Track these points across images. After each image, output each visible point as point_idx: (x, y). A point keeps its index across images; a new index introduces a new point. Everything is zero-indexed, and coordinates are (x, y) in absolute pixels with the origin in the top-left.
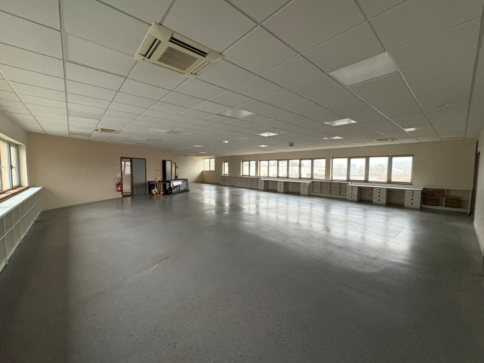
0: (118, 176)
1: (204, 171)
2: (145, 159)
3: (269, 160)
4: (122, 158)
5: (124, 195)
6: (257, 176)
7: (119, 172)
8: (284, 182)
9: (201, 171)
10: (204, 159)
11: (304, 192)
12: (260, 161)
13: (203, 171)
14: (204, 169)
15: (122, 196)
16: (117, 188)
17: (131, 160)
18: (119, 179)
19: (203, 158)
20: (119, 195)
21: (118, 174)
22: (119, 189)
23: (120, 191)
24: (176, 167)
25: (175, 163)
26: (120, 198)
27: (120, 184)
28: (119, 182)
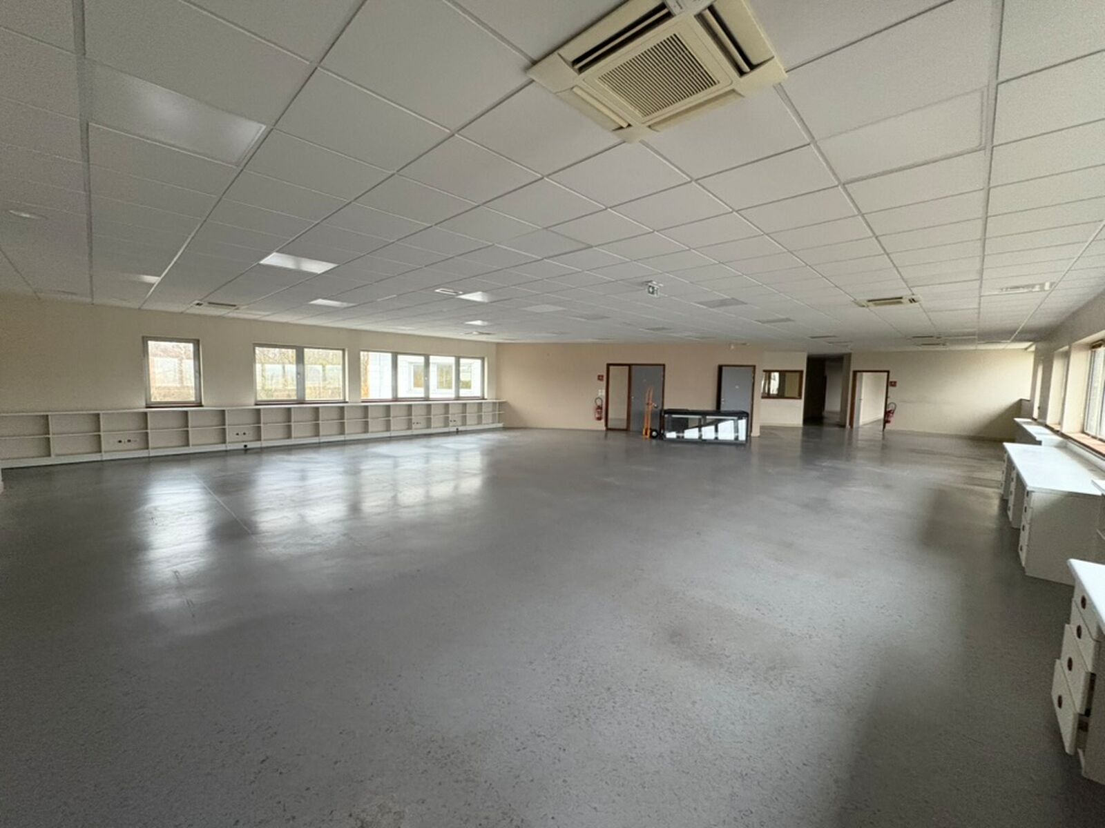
2: (664, 365)
4: (609, 365)
7: (602, 389)
15: (604, 428)
16: (595, 415)
17: (630, 367)
18: (597, 399)
20: (600, 426)
22: (597, 416)
23: (599, 419)
24: (891, 384)
25: (888, 372)
26: (601, 431)
27: (600, 408)
28: (599, 403)
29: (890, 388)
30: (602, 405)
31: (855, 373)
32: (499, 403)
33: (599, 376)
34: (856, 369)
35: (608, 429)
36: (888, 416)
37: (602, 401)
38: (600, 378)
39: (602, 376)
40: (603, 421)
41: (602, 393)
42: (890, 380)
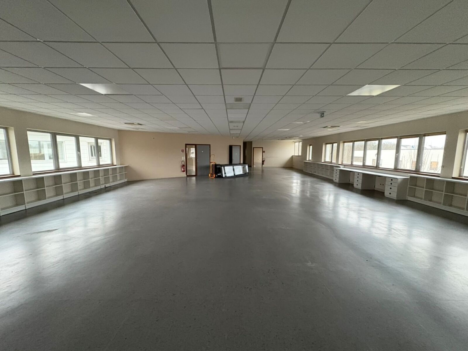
0: (183, 159)
1: (294, 156)
2: (210, 145)
3: (355, 141)
4: (186, 145)
5: (188, 174)
6: (338, 163)
7: (184, 156)
8: (364, 174)
9: (291, 156)
10: (295, 143)
11: (390, 194)
12: (344, 142)
13: (292, 156)
14: (294, 154)
15: (186, 176)
16: (182, 170)
17: (196, 146)
18: (182, 162)
19: (293, 142)
20: (184, 175)
21: (183, 157)
22: (183, 170)
23: (184, 171)
24: (263, 152)
25: (262, 148)
26: (185, 177)
27: (183, 166)
28: (183, 164)
29: (263, 153)
30: (184, 164)
31: (254, 148)
32: (125, 167)
33: (182, 150)
34: (254, 147)
35: (187, 176)
36: (264, 162)
37: (184, 162)
38: (182, 151)
39: (183, 150)
40: (185, 172)
41: (184, 158)
42: (263, 150)
